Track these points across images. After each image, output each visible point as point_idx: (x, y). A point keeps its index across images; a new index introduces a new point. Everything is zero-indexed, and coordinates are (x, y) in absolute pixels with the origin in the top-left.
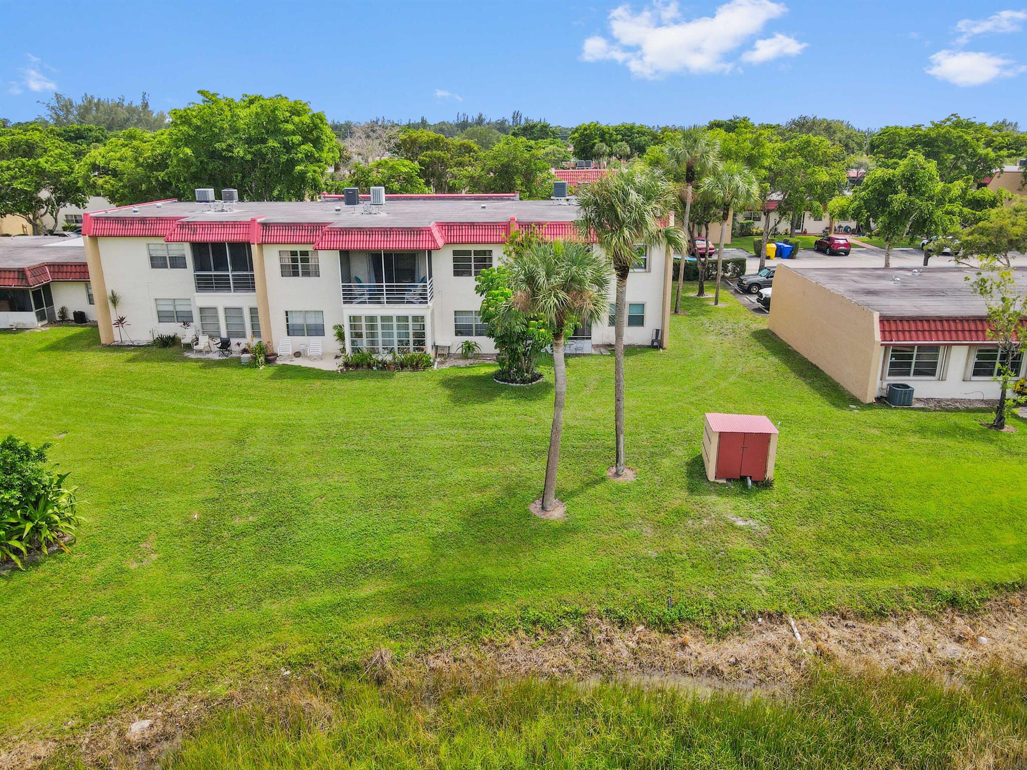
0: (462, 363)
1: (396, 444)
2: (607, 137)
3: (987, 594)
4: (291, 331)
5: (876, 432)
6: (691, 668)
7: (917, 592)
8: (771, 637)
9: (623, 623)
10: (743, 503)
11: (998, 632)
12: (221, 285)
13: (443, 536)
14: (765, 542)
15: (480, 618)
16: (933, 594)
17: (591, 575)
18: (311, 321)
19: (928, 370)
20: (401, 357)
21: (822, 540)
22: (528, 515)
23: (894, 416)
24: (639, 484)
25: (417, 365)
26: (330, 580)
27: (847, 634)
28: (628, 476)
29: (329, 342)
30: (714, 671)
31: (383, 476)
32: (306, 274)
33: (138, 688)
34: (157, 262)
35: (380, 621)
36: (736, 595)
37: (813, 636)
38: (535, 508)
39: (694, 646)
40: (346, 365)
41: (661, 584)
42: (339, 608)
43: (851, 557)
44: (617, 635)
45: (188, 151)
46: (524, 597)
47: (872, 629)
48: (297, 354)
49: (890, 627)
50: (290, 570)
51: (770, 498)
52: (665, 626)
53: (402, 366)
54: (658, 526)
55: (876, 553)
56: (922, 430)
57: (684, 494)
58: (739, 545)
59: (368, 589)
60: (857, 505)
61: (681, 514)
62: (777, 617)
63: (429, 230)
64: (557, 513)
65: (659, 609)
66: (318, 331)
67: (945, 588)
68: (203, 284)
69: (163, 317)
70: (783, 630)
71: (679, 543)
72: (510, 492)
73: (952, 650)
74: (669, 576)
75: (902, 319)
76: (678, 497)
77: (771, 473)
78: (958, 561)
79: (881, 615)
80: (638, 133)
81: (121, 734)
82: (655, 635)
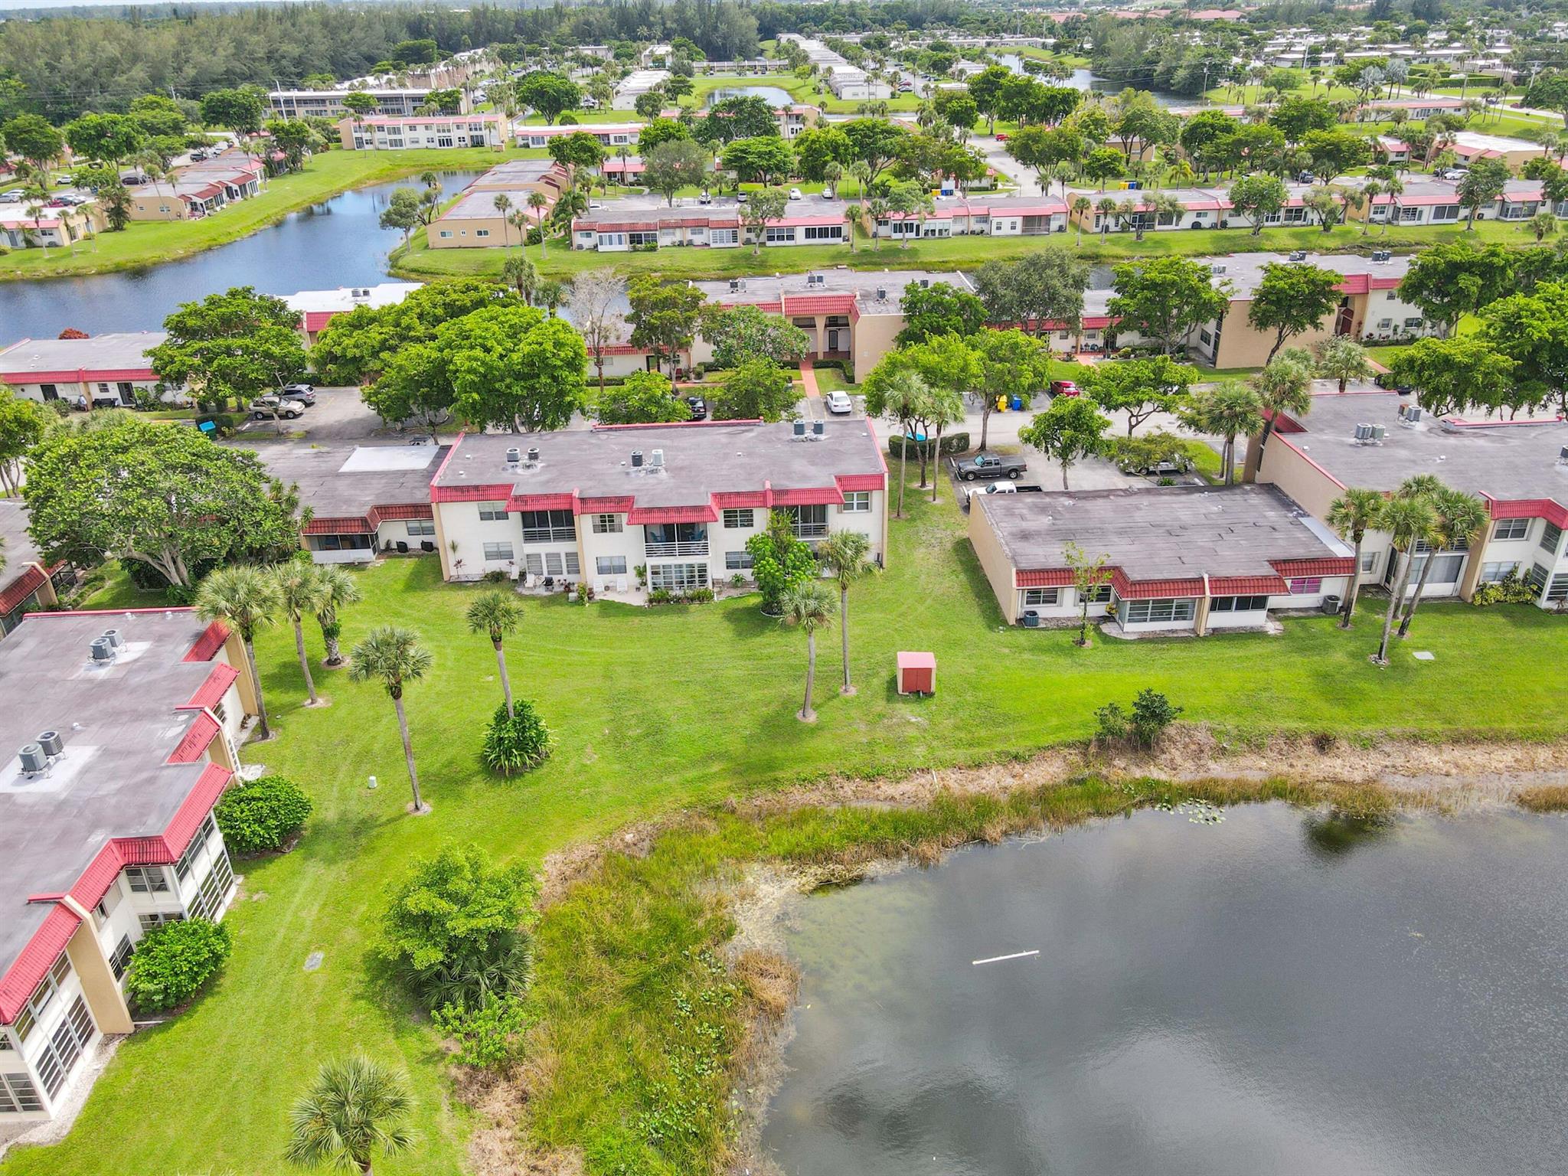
0: (735, 593)
1: (709, 676)
2: (842, 150)
3: (1034, 751)
4: (601, 571)
5: (1007, 651)
6: (881, 798)
7: (999, 754)
8: (923, 781)
9: (848, 778)
10: (916, 708)
11: (1033, 772)
12: (544, 537)
13: (751, 736)
14: (925, 730)
15: (776, 780)
16: (1007, 754)
17: (832, 754)
18: (616, 563)
19: (1052, 598)
20: (690, 592)
21: (957, 728)
22: (795, 720)
23: (1022, 637)
24: (858, 697)
25: (703, 598)
26: (694, 764)
27: (960, 776)
28: (853, 691)
29: (630, 578)
30: (893, 798)
31: (707, 698)
32: (612, 530)
33: (620, 822)
34: (485, 516)
35: (727, 784)
36: (906, 760)
37: (942, 779)
38: (799, 715)
39: (884, 787)
40: (651, 601)
41: (867, 756)
42: (703, 779)
43: (969, 736)
44: (846, 784)
45: (476, 396)
46: (798, 768)
47: (973, 773)
48: (607, 588)
49: (983, 772)
50: (672, 759)
51: (932, 704)
52: (870, 778)
53: (692, 599)
54: (869, 723)
55: (983, 733)
56: (1033, 649)
57: (884, 703)
58: (912, 733)
59: (715, 768)
60: (979, 705)
61: (881, 716)
62: (926, 771)
63: (710, 507)
64: (812, 718)
65: (868, 770)
66: (622, 570)
67: (1013, 751)
68: (529, 537)
69: (489, 556)
70: (929, 777)
71: (880, 734)
72: (784, 705)
73: (1009, 781)
74: (873, 752)
75: (1031, 571)
76: (880, 705)
77: (933, 689)
78: (1023, 735)
79: (978, 766)
80: (883, 132)
81: (622, 840)
82: (865, 783)
